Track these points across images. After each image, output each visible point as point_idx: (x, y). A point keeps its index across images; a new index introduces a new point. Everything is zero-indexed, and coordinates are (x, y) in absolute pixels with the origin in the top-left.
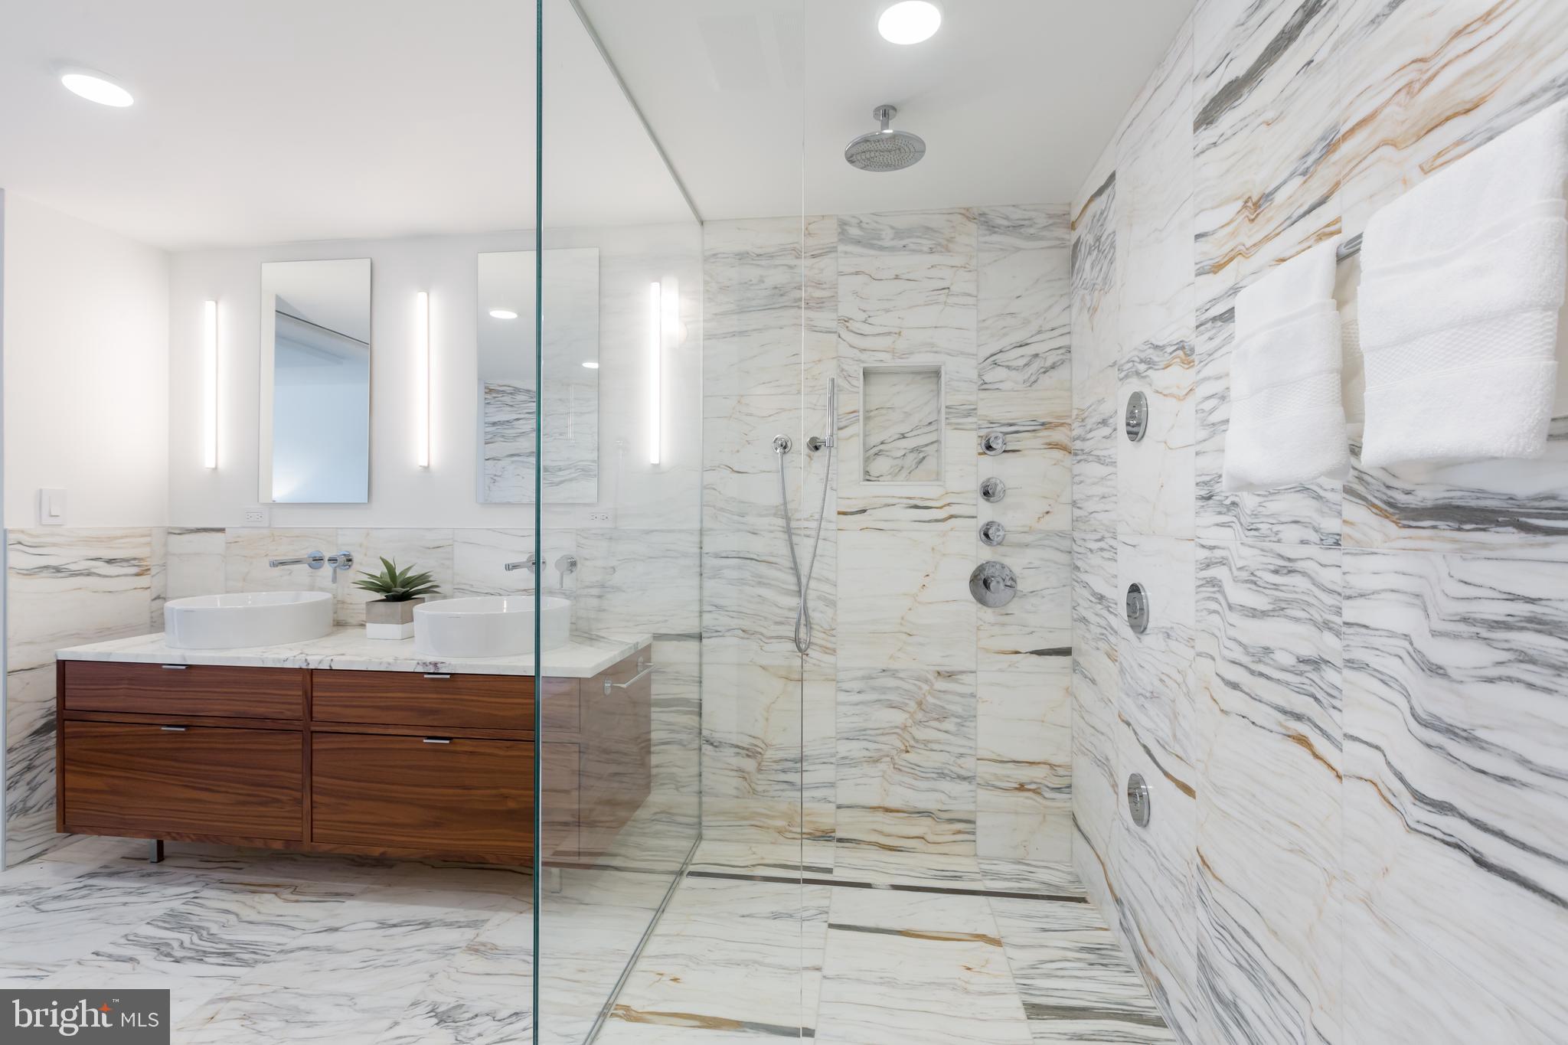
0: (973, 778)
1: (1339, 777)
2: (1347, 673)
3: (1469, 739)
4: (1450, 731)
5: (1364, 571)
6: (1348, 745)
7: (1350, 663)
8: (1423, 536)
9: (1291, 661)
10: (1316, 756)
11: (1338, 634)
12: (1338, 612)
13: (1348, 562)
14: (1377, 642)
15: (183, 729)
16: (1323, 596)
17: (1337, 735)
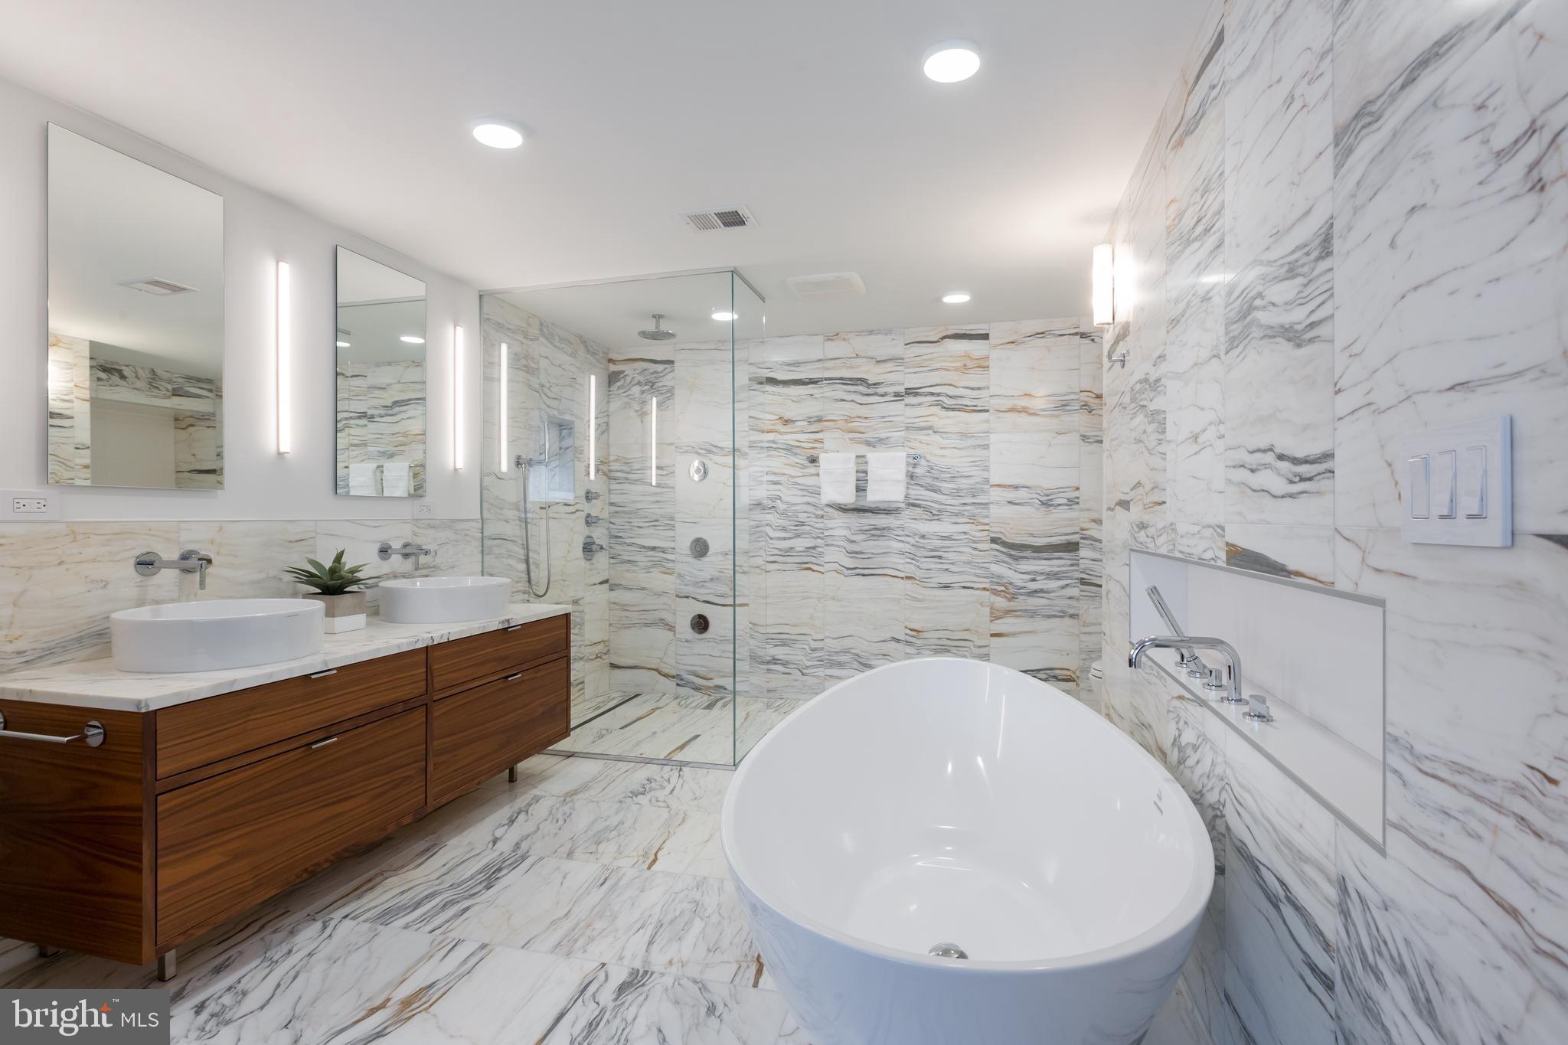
0: (583, 658)
1: (823, 573)
2: (826, 548)
3: (861, 553)
4: (857, 553)
5: (830, 523)
6: (825, 565)
7: (827, 545)
8: (849, 515)
9: (802, 549)
10: (813, 571)
11: (822, 539)
12: (823, 533)
13: (826, 521)
14: (836, 539)
15: (335, 739)
16: (817, 530)
17: (822, 563)
